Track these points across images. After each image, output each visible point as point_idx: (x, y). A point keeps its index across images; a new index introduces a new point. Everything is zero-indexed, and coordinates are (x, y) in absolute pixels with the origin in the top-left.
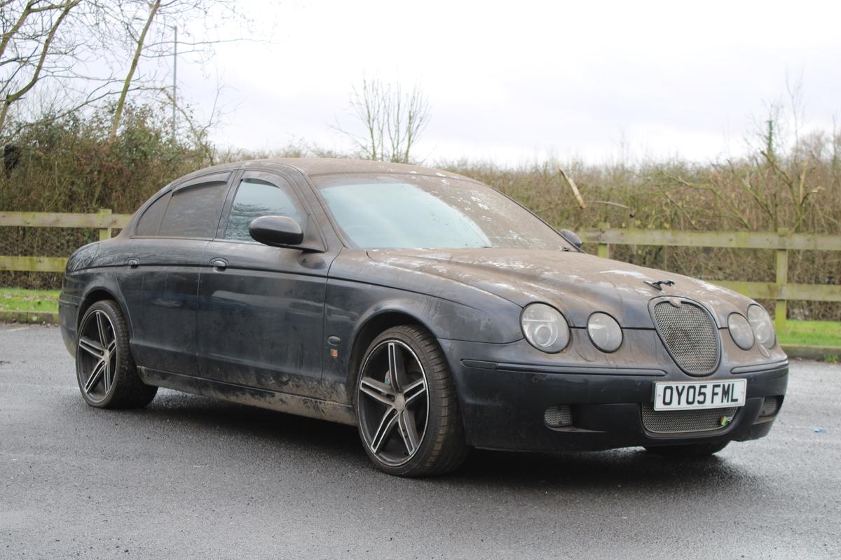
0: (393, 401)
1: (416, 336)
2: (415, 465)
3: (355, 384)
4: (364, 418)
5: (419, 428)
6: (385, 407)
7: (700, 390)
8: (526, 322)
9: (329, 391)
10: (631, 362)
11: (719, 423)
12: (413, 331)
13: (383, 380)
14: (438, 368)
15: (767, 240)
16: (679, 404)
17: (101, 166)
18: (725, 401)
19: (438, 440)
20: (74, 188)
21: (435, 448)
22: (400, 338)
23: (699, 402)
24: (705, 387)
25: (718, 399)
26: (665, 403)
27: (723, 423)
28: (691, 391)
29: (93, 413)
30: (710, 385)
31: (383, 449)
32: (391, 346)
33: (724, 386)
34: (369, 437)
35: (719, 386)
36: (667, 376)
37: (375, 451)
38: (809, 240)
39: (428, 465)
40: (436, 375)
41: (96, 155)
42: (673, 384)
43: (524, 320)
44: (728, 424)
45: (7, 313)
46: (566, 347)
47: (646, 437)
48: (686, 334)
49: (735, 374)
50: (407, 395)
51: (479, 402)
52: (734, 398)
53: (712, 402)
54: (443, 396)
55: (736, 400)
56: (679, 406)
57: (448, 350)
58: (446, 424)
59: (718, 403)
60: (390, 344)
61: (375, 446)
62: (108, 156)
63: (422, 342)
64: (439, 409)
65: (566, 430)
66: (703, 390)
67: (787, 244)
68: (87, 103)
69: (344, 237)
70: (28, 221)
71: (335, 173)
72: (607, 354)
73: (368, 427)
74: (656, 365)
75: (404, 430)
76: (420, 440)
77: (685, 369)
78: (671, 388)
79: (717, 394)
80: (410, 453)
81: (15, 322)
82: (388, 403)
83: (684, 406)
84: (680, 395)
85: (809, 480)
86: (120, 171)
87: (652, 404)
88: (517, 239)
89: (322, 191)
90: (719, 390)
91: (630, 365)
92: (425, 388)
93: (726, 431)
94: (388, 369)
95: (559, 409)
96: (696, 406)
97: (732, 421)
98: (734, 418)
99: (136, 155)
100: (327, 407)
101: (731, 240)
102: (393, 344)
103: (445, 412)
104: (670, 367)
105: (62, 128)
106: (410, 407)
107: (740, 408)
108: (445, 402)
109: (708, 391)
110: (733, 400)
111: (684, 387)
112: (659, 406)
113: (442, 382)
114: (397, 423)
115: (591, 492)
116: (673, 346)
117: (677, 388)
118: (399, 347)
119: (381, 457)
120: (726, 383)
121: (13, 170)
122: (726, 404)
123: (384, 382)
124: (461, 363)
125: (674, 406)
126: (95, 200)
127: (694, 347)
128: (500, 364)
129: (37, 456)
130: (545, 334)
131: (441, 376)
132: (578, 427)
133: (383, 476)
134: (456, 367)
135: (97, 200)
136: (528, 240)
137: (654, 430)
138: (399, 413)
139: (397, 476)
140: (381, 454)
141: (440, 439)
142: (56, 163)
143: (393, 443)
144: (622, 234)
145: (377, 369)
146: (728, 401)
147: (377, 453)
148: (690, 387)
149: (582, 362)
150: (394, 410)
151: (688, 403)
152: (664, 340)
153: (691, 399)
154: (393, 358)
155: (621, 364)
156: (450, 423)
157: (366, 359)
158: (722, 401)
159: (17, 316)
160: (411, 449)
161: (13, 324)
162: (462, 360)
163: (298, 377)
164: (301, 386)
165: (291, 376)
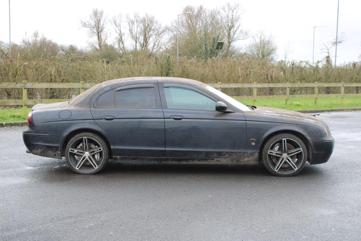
0: (282, 155)
2: (298, 173)
4: (269, 161)
9: (249, 155)
15: (79, 85)
31: (281, 170)
32: (284, 140)
34: (273, 167)
38: (91, 85)
51: (317, 152)
61: (277, 170)
67: (85, 86)
80: (295, 170)
82: (279, 156)
92: (302, 151)
101: (68, 85)
119: (280, 172)
134: (312, 143)
138: (285, 159)
144: (32, 84)
150: (283, 158)
154: (285, 143)
160: (296, 168)
162: (313, 141)
163: (232, 152)
164: (233, 155)
165: (227, 153)
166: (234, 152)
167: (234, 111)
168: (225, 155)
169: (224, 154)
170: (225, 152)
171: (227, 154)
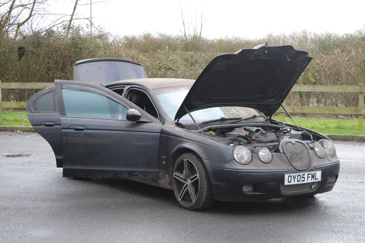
0: (186, 181)
1: (194, 157)
2: (195, 206)
3: (172, 174)
4: (176, 187)
5: (196, 192)
6: (183, 184)
7: (302, 176)
8: (235, 153)
9: (162, 177)
10: (275, 167)
11: (311, 187)
12: (193, 155)
13: (182, 173)
14: (203, 170)
15: (354, 88)
16: (294, 182)
17: (61, 54)
18: (313, 179)
19: (203, 197)
20: (50, 65)
21: (202, 200)
22: (188, 158)
23: (302, 181)
24: (304, 175)
25: (310, 179)
26: (289, 182)
27: (313, 188)
28: (299, 177)
29: (70, 181)
30: (306, 174)
31: (183, 199)
32: (185, 161)
33: (312, 174)
34: (178, 195)
35: (310, 174)
36: (289, 172)
37: (180, 200)
39: (200, 206)
40: (202, 172)
41: (59, 50)
42: (292, 175)
43: (234, 152)
44: (315, 188)
45: (26, 128)
46: (250, 162)
47: (282, 195)
48: (297, 154)
49: (317, 169)
50: (192, 179)
51: (218, 183)
52: (316, 178)
53: (307, 180)
54: (205, 180)
55: (317, 179)
56: (294, 183)
57: (206, 164)
58: (206, 191)
59: (310, 180)
60: (184, 160)
61: (180, 198)
62: (64, 50)
63: (196, 160)
64: (204, 185)
65: (251, 193)
66: (304, 176)
67: (363, 90)
68: (54, 26)
69: (166, 116)
70: (33, 87)
71: (162, 88)
72: (266, 164)
73: (177, 191)
74: (285, 168)
75: (191, 193)
76: (197, 196)
77: (297, 168)
78: (291, 176)
79: (309, 177)
80: (193, 202)
81: (29, 132)
82: (184, 182)
83: (296, 183)
84: (294, 178)
85: (348, 208)
86: (70, 57)
87: (284, 182)
88: (235, 112)
89: (157, 96)
90: (310, 176)
91: (275, 168)
92: (198, 177)
93: (314, 190)
94: (184, 169)
95: (248, 186)
96: (301, 182)
97: (316, 186)
98: (317, 185)
99: (77, 50)
100: (162, 183)
101: (338, 89)
102: (186, 160)
103: (205, 186)
104: (291, 168)
105: (43, 37)
106: (193, 184)
107: (319, 181)
108: (205, 183)
109: (306, 176)
110: (316, 179)
111: (296, 176)
112: (286, 183)
113: (204, 175)
114: (188, 190)
115: (261, 216)
116: (292, 159)
117: (293, 176)
118: (188, 161)
119: (182, 203)
120: (313, 173)
121: (22, 57)
122: (313, 181)
123: (183, 174)
124: (211, 169)
125: (292, 183)
126: (59, 70)
127: (300, 159)
128: (225, 169)
129: (52, 204)
130: (242, 157)
131: (204, 173)
132: (256, 192)
133: (183, 210)
134: (209, 169)
135: (60, 70)
136: (239, 113)
137: (284, 192)
138: (189, 186)
139: (189, 210)
140: (182, 202)
141: (204, 196)
142: (41, 54)
143: (187, 197)
145: (180, 169)
146: (314, 180)
147: (181, 201)
148: (298, 175)
149: (256, 168)
150: (187, 185)
151: (298, 181)
152: (288, 158)
153: (299, 180)
154: (186, 165)
155: (271, 168)
156: (208, 190)
157: (176, 165)
158: (311, 180)
159: (30, 129)
160: (194, 200)
161: (29, 133)
162: (211, 167)
163: (146, 172)
164: (148, 175)
165: (141, 172)
166: (150, 172)
167: (150, 121)
168: (138, 175)
169: (136, 174)
170: (138, 171)
171: (140, 174)
